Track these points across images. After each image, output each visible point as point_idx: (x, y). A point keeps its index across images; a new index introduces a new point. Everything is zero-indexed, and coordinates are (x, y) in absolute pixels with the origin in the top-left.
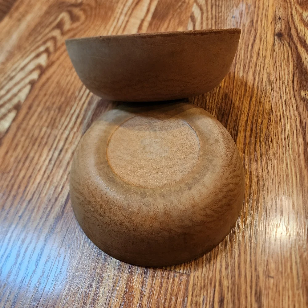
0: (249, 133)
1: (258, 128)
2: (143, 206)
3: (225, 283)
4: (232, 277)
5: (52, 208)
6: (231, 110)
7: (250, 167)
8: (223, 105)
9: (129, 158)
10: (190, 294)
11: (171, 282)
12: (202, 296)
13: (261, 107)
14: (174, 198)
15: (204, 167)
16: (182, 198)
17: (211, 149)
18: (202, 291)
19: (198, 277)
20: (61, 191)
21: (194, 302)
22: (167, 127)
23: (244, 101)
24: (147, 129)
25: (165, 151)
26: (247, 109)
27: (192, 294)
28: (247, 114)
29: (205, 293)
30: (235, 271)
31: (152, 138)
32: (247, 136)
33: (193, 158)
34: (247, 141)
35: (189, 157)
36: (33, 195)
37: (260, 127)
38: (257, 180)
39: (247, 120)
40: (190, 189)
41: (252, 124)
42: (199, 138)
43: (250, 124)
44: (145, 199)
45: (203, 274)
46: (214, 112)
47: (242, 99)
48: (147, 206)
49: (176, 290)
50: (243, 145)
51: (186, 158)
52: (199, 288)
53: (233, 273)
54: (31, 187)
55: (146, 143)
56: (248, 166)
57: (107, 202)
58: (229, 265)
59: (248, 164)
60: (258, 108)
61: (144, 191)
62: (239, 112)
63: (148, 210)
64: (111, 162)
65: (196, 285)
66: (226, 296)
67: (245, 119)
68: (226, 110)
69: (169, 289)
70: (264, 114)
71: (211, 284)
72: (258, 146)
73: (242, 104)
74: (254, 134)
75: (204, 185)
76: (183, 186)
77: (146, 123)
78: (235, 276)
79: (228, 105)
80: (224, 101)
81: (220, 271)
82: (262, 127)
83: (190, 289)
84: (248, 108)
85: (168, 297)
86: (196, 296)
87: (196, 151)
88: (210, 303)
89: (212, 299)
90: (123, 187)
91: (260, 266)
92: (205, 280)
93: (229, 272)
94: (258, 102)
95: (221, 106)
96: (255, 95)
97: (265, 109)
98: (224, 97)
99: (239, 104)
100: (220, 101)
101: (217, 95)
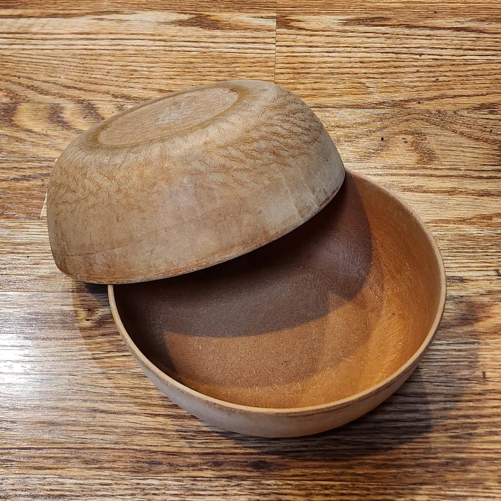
6: (135, 447)
8: (119, 465)
13: (128, 392)
30: (495, 421)
36: (387, 53)
46: (144, 482)
58: (489, 430)
68: (136, 457)
79: (120, 454)
80: (105, 465)
84: (128, 416)
91: (473, 389)
94: (110, 397)
95: (124, 470)
96: (88, 404)
97: (130, 386)
98: (93, 466)
99: (117, 434)
100: (107, 473)
101: (86, 482)
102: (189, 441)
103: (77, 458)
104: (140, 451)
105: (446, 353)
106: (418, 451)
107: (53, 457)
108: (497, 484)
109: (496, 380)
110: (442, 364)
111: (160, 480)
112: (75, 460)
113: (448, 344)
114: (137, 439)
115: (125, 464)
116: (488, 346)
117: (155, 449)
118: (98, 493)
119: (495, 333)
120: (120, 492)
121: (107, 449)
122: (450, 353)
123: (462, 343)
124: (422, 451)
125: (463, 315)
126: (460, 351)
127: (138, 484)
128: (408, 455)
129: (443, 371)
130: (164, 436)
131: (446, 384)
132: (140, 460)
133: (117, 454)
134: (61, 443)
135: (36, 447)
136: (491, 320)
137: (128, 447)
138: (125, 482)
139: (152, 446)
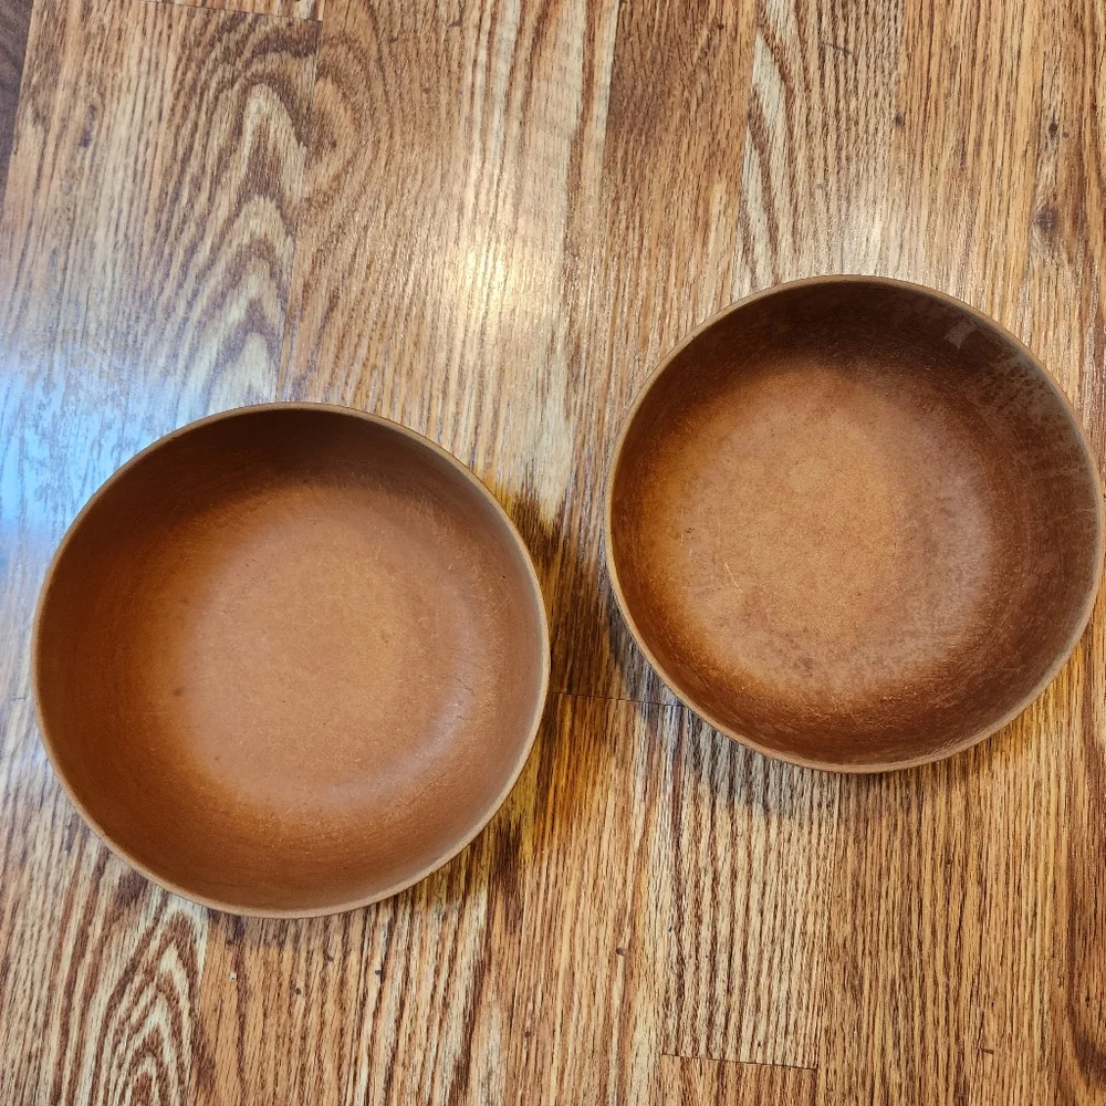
3: (894, 1077)
4: (908, 1062)
5: (456, 940)
11: (778, 1091)
18: (847, 1101)
19: (835, 1072)
20: (468, 887)
38: (963, 805)
45: (846, 1064)
52: (839, 1096)
53: (911, 1053)
65: (832, 1090)
71: (864, 1084)
81: (883, 1053)
91: (967, 1030)
92: (851, 1078)
93: (902, 1051)
105: (1027, 1006)
106: (875, 934)
108: (824, 1026)
109: (980, 1067)
110: (1009, 996)
113: (1041, 1012)
116: (1036, 1069)
119: (1059, 1085)
122: (1027, 1012)
123: (1042, 1033)
124: (875, 938)
125: (1094, 1047)
126: (1030, 1026)
128: (869, 918)
129: (996, 992)
131: (974, 993)
136: (1082, 1087)
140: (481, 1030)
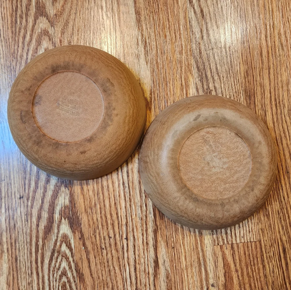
0: (275, 111)
1: (281, 103)
2: (225, 212)
3: (284, 239)
4: (287, 233)
5: (146, 224)
6: (255, 88)
7: (282, 144)
8: (247, 84)
9: (200, 177)
10: (264, 252)
11: (250, 249)
12: (272, 251)
13: (280, 80)
14: (244, 200)
15: (257, 169)
16: (249, 199)
17: (258, 151)
18: (271, 248)
19: (266, 240)
20: (147, 209)
21: (268, 257)
22: (218, 139)
23: (264, 75)
24: (204, 146)
25: (225, 163)
26: (268, 84)
27: (266, 252)
28: (269, 90)
29: (273, 249)
31: (211, 154)
32: (274, 114)
33: (247, 163)
34: (275, 120)
35: (244, 163)
36: (127, 219)
37: (282, 101)
38: (289, 155)
39: (271, 97)
40: (253, 190)
41: (276, 100)
42: (247, 144)
43: (274, 100)
44: (225, 208)
45: (269, 237)
46: (242, 95)
47: (262, 74)
48: (228, 212)
49: (255, 253)
50: (272, 124)
51: (242, 165)
52: (269, 247)
53: (287, 230)
54: (121, 213)
55: (208, 160)
56: (280, 143)
57: (198, 216)
59: (280, 142)
60: (277, 81)
61: (222, 202)
62: (263, 89)
63: (229, 214)
64: (188, 184)
65: (266, 246)
66: (286, 246)
67: (269, 95)
68: (251, 90)
69: (251, 254)
70: (283, 86)
71: (275, 242)
72: (284, 122)
73: (263, 79)
74: (279, 111)
75: (261, 184)
76: (247, 189)
77: (201, 140)
78: (289, 232)
79: (252, 83)
80: (246, 79)
81: (279, 232)
82: (284, 101)
83: (264, 249)
85: (252, 259)
86: (268, 253)
87: (247, 156)
88: (278, 254)
89: (278, 251)
90: (206, 203)
92: (271, 241)
93: (285, 230)
95: (246, 86)
96: (272, 66)
97: (283, 80)
98: (245, 75)
99: (260, 80)
100: (244, 81)
101: (239, 73)
102: (261, 108)
103: (248, 68)
104: (254, 91)
107: (247, 59)
108: (260, 228)
111: (243, 101)
112: (247, 67)
114: (259, 88)
115: (248, 86)
117: (256, 96)
118: (235, 79)
120: (236, 87)
121: (253, 78)
127: (240, 93)
130: (262, 98)
132: (250, 92)
133: (252, 82)
134: (253, 60)
135: (251, 51)
137: (255, 86)
138: (241, 88)
139: (257, 95)
140: (159, 249)
